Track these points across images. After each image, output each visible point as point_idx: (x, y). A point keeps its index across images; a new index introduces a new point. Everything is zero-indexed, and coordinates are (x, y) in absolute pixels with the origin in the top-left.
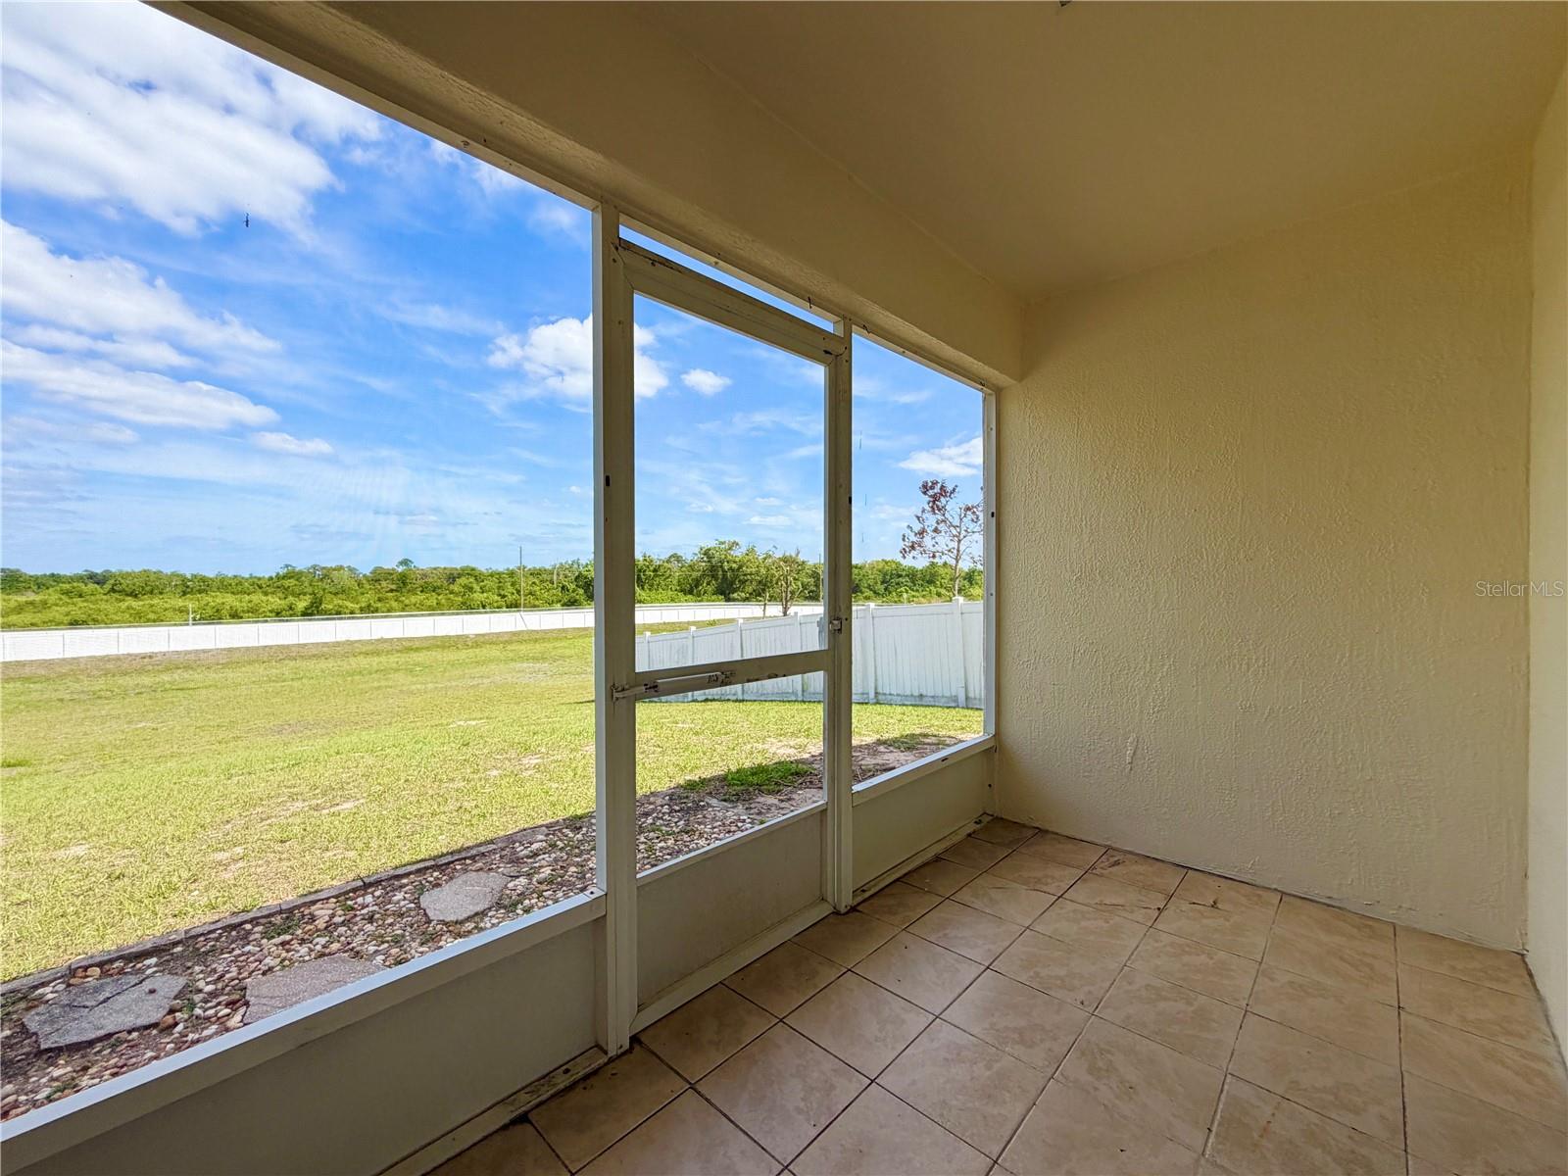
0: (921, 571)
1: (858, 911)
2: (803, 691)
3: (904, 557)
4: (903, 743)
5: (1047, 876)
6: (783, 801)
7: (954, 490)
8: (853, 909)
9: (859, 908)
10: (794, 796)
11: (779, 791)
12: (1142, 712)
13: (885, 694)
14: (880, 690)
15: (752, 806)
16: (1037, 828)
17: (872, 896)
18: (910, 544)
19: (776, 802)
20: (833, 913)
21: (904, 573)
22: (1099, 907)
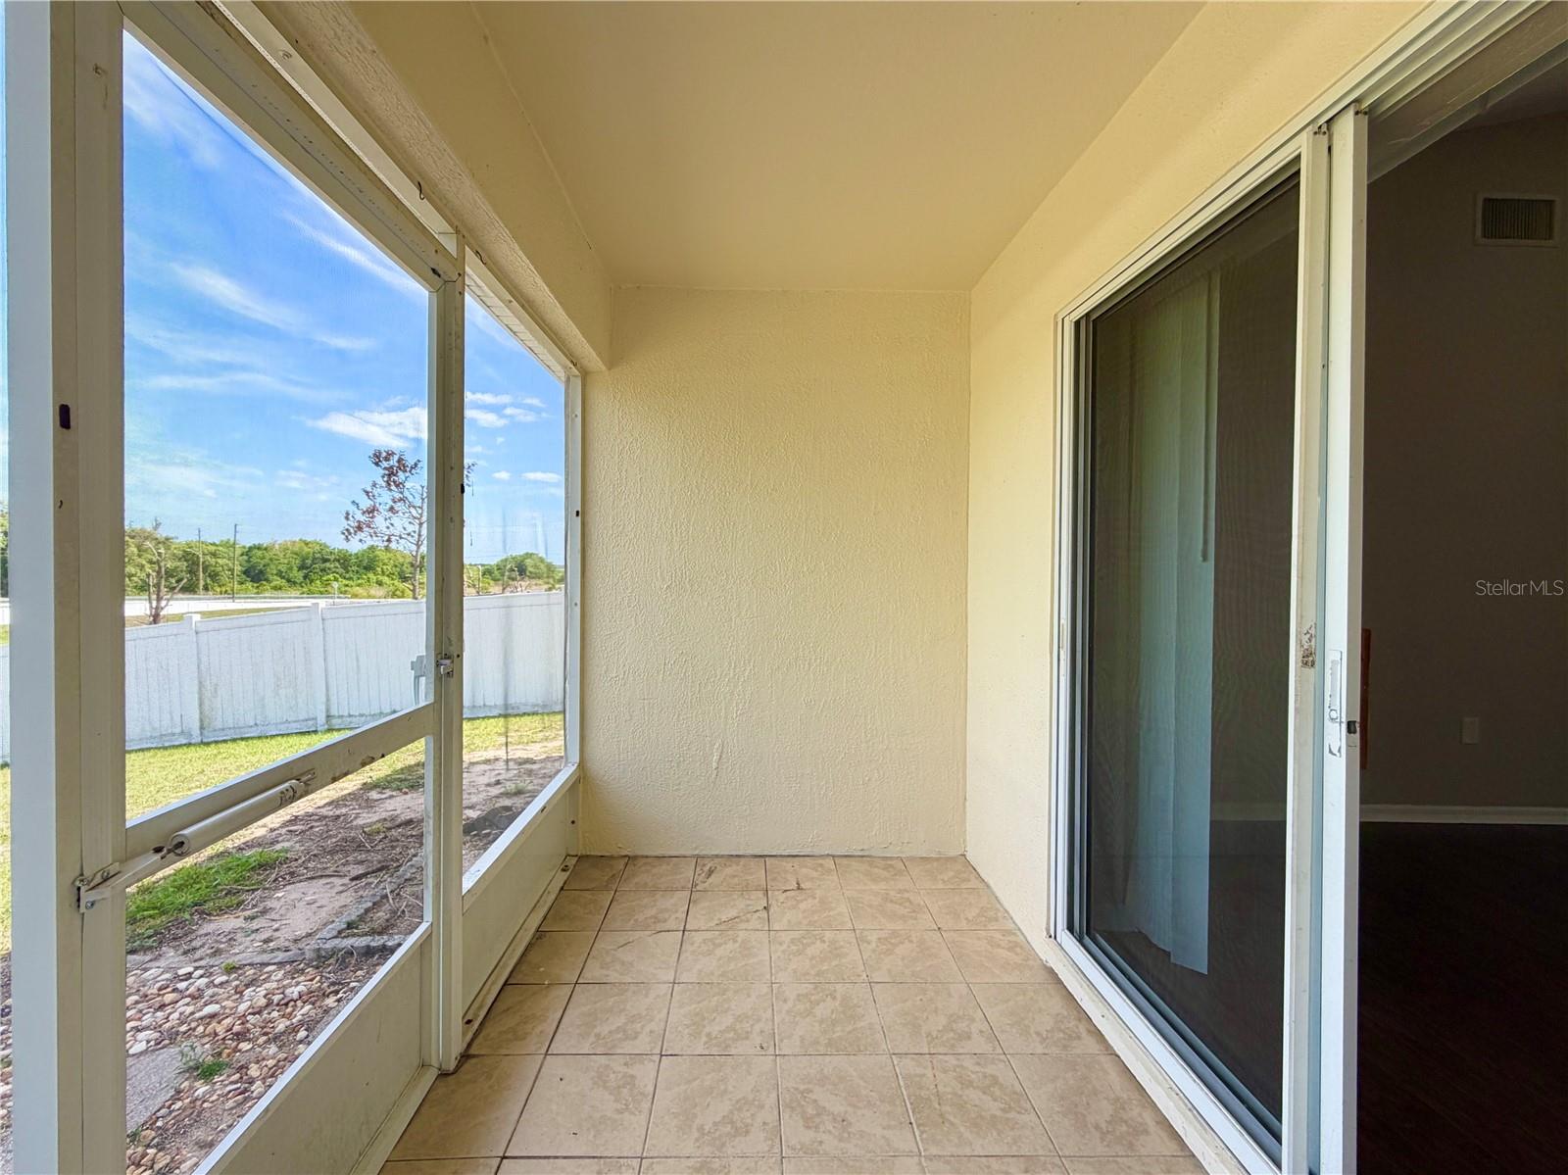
0: (356, 554)
1: (474, 1056)
2: (202, 728)
3: (347, 539)
4: (401, 780)
5: (662, 911)
6: (253, 918)
7: (416, 465)
8: (465, 1057)
9: (472, 1051)
10: (269, 904)
11: (239, 904)
12: (726, 717)
13: (341, 717)
14: (334, 712)
15: (196, 943)
16: (626, 856)
17: (482, 1024)
18: (356, 524)
19: (239, 923)
20: (439, 1076)
21: (332, 557)
22: (723, 927)
